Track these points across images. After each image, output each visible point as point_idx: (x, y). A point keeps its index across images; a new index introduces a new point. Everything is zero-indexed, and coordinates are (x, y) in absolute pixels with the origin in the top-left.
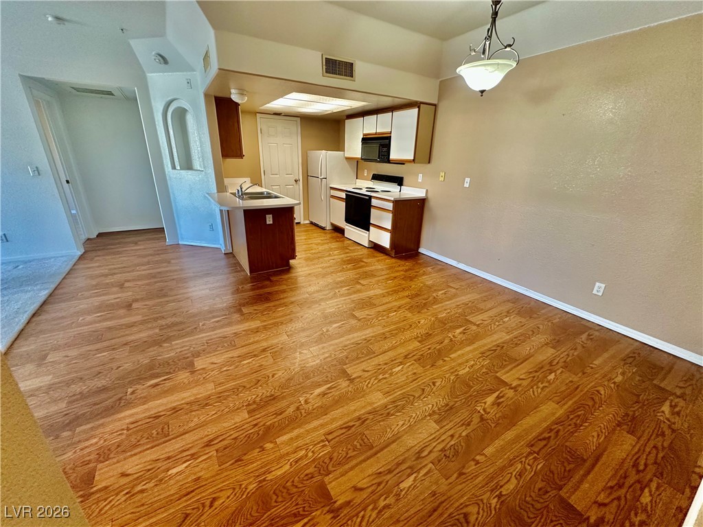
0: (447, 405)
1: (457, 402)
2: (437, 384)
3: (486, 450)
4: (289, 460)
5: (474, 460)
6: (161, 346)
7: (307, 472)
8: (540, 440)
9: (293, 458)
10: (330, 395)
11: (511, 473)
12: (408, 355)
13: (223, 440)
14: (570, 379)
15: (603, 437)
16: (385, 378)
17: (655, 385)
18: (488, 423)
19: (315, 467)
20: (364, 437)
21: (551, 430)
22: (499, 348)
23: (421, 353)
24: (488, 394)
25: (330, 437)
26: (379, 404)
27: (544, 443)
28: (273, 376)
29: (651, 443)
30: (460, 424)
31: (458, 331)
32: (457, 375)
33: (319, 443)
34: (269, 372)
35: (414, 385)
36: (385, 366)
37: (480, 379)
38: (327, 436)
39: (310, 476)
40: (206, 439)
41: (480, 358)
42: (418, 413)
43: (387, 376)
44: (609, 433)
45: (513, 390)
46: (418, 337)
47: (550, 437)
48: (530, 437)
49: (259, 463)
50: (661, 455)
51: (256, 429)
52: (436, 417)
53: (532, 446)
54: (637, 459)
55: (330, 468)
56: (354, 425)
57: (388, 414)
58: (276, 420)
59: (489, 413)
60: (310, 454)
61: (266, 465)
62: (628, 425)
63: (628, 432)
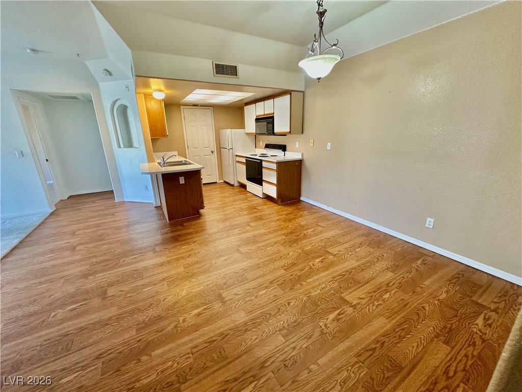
0: (295, 322)
1: (305, 318)
2: (291, 304)
3: (320, 360)
4: (157, 370)
5: (308, 368)
6: (87, 278)
7: (169, 380)
8: (368, 351)
9: (160, 368)
10: (203, 315)
11: (337, 380)
12: (274, 281)
13: (111, 353)
14: (402, 298)
15: (422, 347)
16: (251, 300)
17: (473, 301)
18: (326, 336)
19: (177, 376)
20: (222, 350)
21: (378, 342)
22: (347, 273)
23: (284, 279)
24: (331, 311)
25: (194, 350)
26: (240, 322)
27: (371, 352)
28: (164, 301)
29: (463, 353)
30: (303, 338)
31: (318, 260)
32: (310, 296)
33: (184, 355)
34: (161, 297)
35: (274, 305)
36: (253, 290)
37: (327, 299)
38: (193, 350)
39: (170, 384)
40: (98, 353)
41: (330, 282)
42: (271, 329)
43: (253, 298)
44: (427, 344)
45: (352, 308)
46: (285, 266)
47: (376, 348)
48: (359, 348)
49: (133, 373)
50: (470, 362)
51: (139, 344)
52: (285, 332)
53: (360, 356)
54: (448, 367)
55: (188, 377)
56: (216, 340)
57: (246, 329)
58: (156, 336)
59: (329, 327)
60: (175, 365)
61: (138, 375)
62: (445, 336)
63: (444, 343)
